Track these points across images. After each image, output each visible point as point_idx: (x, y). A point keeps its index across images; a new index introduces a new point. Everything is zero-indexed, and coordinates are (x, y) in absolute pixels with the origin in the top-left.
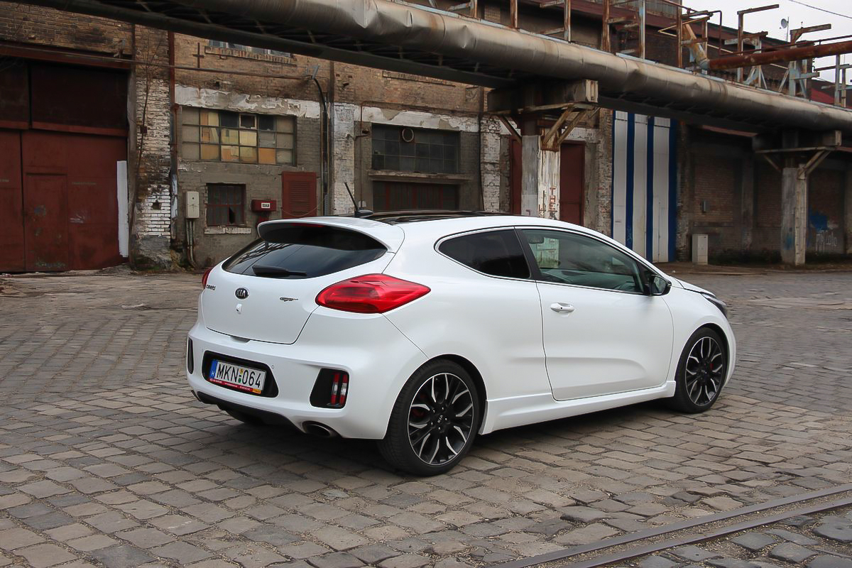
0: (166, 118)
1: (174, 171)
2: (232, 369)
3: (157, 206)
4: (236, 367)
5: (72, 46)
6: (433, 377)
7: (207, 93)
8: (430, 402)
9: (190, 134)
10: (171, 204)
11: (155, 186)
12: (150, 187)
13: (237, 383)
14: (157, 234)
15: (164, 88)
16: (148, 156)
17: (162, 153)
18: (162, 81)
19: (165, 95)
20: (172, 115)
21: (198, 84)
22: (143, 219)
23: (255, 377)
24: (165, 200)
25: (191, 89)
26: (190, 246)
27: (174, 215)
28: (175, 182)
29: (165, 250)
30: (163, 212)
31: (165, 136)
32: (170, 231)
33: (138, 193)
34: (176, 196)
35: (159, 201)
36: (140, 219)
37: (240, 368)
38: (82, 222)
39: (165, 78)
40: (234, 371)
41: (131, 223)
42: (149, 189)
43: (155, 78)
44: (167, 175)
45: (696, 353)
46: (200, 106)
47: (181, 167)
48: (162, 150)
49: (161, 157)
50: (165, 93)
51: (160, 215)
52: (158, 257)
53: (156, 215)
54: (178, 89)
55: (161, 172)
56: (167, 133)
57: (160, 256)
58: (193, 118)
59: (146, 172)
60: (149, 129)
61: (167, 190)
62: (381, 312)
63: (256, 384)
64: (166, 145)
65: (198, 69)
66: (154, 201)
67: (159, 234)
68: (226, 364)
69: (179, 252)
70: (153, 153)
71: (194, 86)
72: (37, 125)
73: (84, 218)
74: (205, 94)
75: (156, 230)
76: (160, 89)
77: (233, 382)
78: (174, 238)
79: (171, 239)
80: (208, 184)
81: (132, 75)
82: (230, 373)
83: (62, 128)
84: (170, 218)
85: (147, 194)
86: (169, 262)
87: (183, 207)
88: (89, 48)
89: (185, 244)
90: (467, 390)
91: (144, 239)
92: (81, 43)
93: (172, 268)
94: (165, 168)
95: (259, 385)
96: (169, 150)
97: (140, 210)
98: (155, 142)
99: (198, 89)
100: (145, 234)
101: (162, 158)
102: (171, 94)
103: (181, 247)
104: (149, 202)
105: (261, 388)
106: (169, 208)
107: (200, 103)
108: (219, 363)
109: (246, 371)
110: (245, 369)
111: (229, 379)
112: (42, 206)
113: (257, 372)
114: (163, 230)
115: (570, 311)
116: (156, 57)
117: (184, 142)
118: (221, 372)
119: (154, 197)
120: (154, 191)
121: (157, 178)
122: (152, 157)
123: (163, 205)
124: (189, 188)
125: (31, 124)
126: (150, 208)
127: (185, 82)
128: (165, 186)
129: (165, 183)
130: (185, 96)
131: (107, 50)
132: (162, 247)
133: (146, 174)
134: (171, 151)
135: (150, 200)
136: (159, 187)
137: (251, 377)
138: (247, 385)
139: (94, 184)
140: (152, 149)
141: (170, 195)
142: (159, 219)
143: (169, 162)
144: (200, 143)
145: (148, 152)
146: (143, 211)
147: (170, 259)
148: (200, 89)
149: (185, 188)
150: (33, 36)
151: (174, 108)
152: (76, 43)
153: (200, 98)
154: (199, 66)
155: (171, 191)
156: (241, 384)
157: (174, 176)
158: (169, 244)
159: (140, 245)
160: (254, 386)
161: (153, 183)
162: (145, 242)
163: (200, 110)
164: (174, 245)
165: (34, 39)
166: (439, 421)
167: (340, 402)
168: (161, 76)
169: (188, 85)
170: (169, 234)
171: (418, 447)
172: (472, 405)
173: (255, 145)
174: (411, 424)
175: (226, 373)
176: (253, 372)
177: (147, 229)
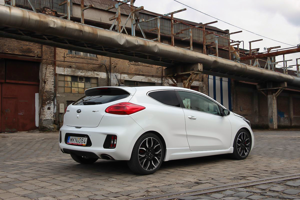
0: (53, 78)
1: (55, 96)
2: (75, 139)
3: (49, 108)
4: (77, 138)
5: (21, 54)
6: (147, 139)
7: (67, 69)
8: (146, 148)
9: (61, 84)
10: (54, 108)
11: (49, 102)
12: (47, 102)
13: (77, 143)
14: (49, 118)
15: (52, 68)
16: (46, 91)
17: (51, 90)
18: (51, 65)
19: (53, 70)
20: (55, 77)
21: (64, 67)
22: (44, 113)
23: (84, 140)
24: (52, 106)
25: (61, 68)
26: (61, 122)
27: (55, 112)
28: (56, 100)
29: (52, 124)
30: (51, 111)
31: (52, 84)
32: (53, 117)
33: (42, 104)
34: (56, 105)
35: (50, 107)
36: (43, 113)
37: (78, 138)
38: (22, 114)
39: (52, 64)
40: (76, 139)
41: (40, 115)
42: (46, 103)
43: (49, 64)
44: (53, 98)
45: (240, 138)
46: (65, 74)
47: (58, 95)
48: (51, 89)
49: (51, 91)
50: (52, 69)
51: (50, 112)
52: (49, 127)
53: (49, 112)
54: (57, 68)
55: (51, 97)
56: (53, 83)
57: (50, 126)
58: (62, 78)
59: (46, 97)
60: (47, 82)
61: (53, 103)
62: (128, 114)
63: (84, 142)
64: (52, 87)
65: (64, 61)
66: (48, 107)
67: (50, 118)
68: (73, 137)
69: (57, 125)
70: (48, 90)
71: (63, 67)
72: (8, 81)
73: (23, 113)
74: (66, 70)
75: (49, 117)
76: (50, 68)
77: (76, 143)
78: (55, 120)
79: (54, 120)
80: (67, 101)
81: (41, 64)
82: (75, 140)
83: (17, 82)
84: (54, 113)
85: (46, 104)
86: (53, 128)
87: (58, 109)
88: (27, 54)
89: (59, 122)
90: (159, 144)
91: (44, 120)
92: (24, 53)
93: (54, 130)
94: (52, 95)
95: (85, 143)
96: (53, 89)
97: (43, 110)
98: (49, 86)
99: (64, 68)
100: (45, 118)
101: (51, 92)
102: (55, 70)
103: (58, 123)
104: (46, 107)
105: (86, 143)
106: (53, 109)
107: (64, 73)
108: (71, 137)
109: (81, 138)
110: (80, 138)
111: (74, 142)
112: (8, 109)
113: (84, 138)
114: (51, 117)
115: (195, 119)
116: (49, 57)
117: (59, 87)
118: (71, 140)
119: (48, 105)
120: (48, 103)
121: (49, 99)
122: (48, 91)
123: (51, 108)
124: (60, 102)
125: (5, 81)
126: (46, 109)
127: (59, 66)
128: (52, 102)
129: (52, 101)
130: (59, 71)
131: (32, 55)
132: (51, 123)
133: (45, 98)
134: (54, 89)
135: (47, 107)
136: (50, 102)
137: (82, 140)
138: (81, 143)
139: (27, 101)
140: (48, 89)
141: (54, 105)
142: (50, 113)
143: (53, 93)
144: (64, 87)
145: (46, 90)
146: (44, 110)
147: (54, 127)
148: (65, 68)
149: (59, 102)
150: (7, 51)
151: (56, 75)
152: (22, 53)
153: (64, 71)
154: (64, 60)
155: (54, 103)
156: (79, 143)
157: (55, 98)
158: (53, 122)
159: (43, 122)
160: (83, 143)
161: (48, 101)
162: (44, 121)
163: (65, 75)
164: (55, 122)
165: (8, 52)
166: (149, 155)
167: (114, 146)
168: (51, 64)
169: (61, 67)
170: (53, 118)
171: (142, 163)
172: (161, 150)
173: (84, 88)
174: (139, 155)
175: (73, 140)
176: (83, 139)
177: (46, 117)
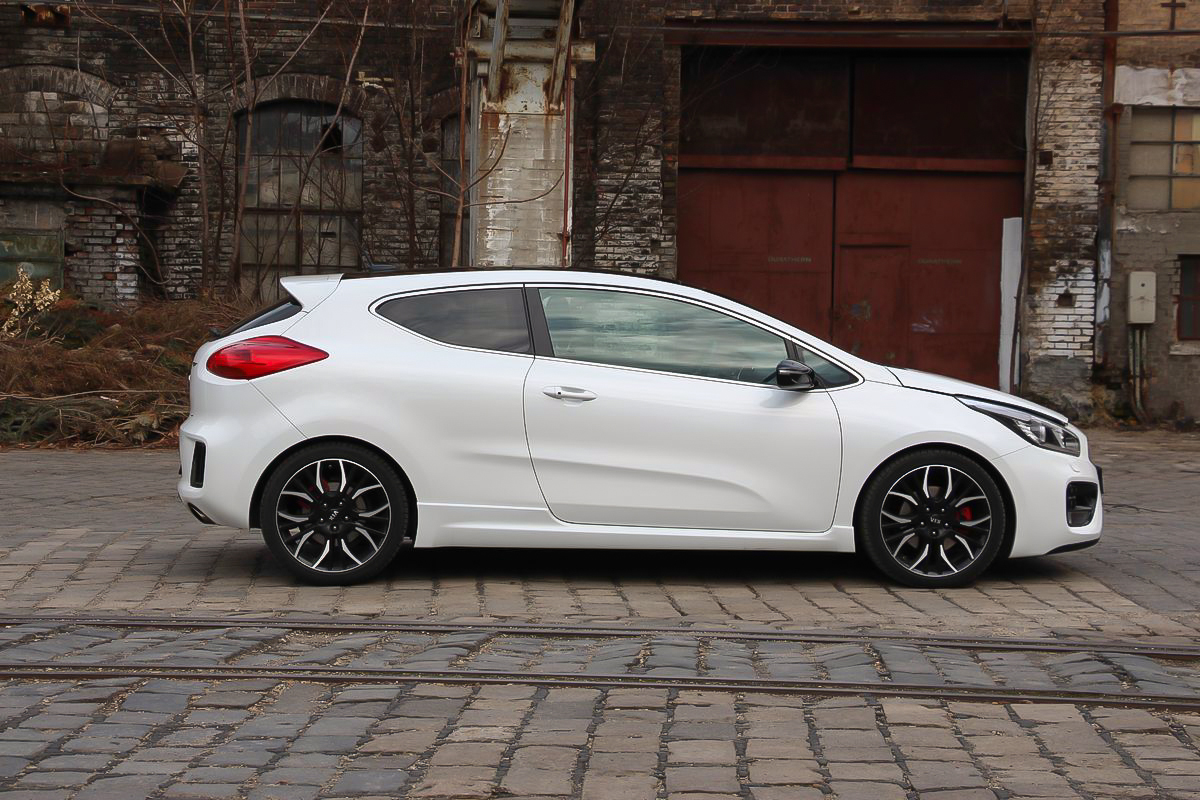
0: (1093, 132)
1: (1105, 232)
3: (1066, 300)
5: (922, 17)
7: (1187, 76)
9: (1147, 161)
10: (1097, 296)
11: (1065, 263)
12: (1054, 264)
14: (1066, 353)
15: (1090, 76)
16: (1051, 207)
17: (1082, 200)
18: (1087, 63)
19: (1094, 89)
20: (1105, 127)
21: (1169, 61)
22: (1038, 325)
24: (1084, 290)
25: (1153, 73)
26: (1134, 377)
27: (1100, 319)
28: (1106, 255)
29: (1079, 385)
30: (1078, 311)
31: (1089, 167)
32: (1093, 348)
33: (1035, 271)
34: (1106, 281)
35: (1072, 291)
36: (1033, 325)
38: (933, 331)
39: (1095, 56)
41: (1018, 329)
42: (1052, 269)
43: (1074, 58)
44: (1090, 242)
46: (1171, 104)
47: (1122, 225)
48: (1081, 193)
49: (1079, 207)
50: (1093, 85)
51: (1072, 318)
52: (1064, 398)
53: (1064, 317)
54: (1123, 73)
55: (1079, 235)
56: (1094, 161)
57: (1067, 395)
58: (1158, 129)
59: (1047, 237)
60: (1057, 155)
61: (1089, 270)
64: (1090, 185)
65: (1172, 32)
66: (1061, 291)
67: (1070, 354)
69: (1114, 389)
70: (1063, 200)
71: (1159, 66)
72: (861, 161)
73: (937, 323)
74: (1183, 80)
75: (1064, 345)
76: (1083, 80)
78: (1099, 361)
79: (1094, 363)
80: (1182, 257)
81: (1032, 58)
83: (903, 163)
84: (1093, 323)
85: (1048, 279)
86: (1086, 407)
87: (1120, 302)
88: (952, 16)
89: (1126, 374)
90: (379, 486)
91: (1040, 362)
92: (939, 10)
93: (1092, 418)
94: (1088, 228)
96: (1096, 194)
97: (1033, 307)
98: (1067, 180)
99: (1167, 71)
100: (1041, 353)
101: (1082, 209)
102: (1107, 86)
103: (1119, 380)
104: (1051, 292)
106: (1092, 304)
107: (1170, 98)
112: (864, 303)
114: (1078, 346)
116: (1078, 18)
117: (1133, 178)
119: (1062, 283)
120: (1062, 271)
121: (1070, 248)
122: (1061, 208)
123: (1079, 298)
124: (1138, 265)
125: (851, 161)
126: (1052, 304)
127: (1137, 61)
128: (1086, 262)
129: (1085, 257)
130: (1136, 86)
131: (985, 17)
132: (1075, 378)
133: (1046, 241)
134: (1100, 195)
135: (1053, 290)
136: (1073, 264)
139: (959, 261)
140: (1062, 193)
141: (1096, 279)
142: (1071, 325)
143: (1095, 217)
144: (1171, 177)
145: (1052, 200)
146: (1038, 311)
147: (1089, 402)
148: (1172, 69)
149: (1131, 264)
150: (856, 8)
151: (1112, 113)
152: (930, 11)
153: (1171, 87)
154: (1172, 24)
155: (1096, 271)
157: (1104, 243)
158: (1090, 373)
159: (1031, 374)
161: (1060, 257)
162: (1039, 368)
163: (1172, 111)
164: (1099, 375)
165: (857, 12)
168: (1086, 53)
169: (1147, 64)
170: (1091, 353)
172: (387, 506)
174: (281, 514)
177: (1046, 345)
